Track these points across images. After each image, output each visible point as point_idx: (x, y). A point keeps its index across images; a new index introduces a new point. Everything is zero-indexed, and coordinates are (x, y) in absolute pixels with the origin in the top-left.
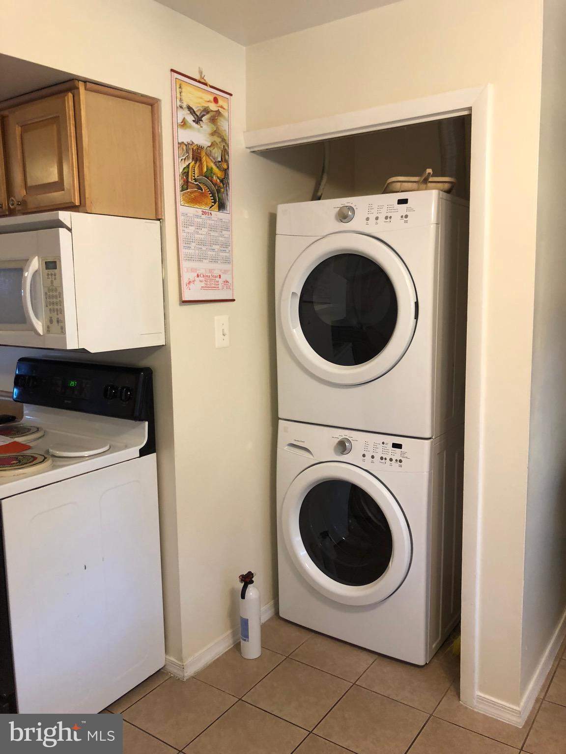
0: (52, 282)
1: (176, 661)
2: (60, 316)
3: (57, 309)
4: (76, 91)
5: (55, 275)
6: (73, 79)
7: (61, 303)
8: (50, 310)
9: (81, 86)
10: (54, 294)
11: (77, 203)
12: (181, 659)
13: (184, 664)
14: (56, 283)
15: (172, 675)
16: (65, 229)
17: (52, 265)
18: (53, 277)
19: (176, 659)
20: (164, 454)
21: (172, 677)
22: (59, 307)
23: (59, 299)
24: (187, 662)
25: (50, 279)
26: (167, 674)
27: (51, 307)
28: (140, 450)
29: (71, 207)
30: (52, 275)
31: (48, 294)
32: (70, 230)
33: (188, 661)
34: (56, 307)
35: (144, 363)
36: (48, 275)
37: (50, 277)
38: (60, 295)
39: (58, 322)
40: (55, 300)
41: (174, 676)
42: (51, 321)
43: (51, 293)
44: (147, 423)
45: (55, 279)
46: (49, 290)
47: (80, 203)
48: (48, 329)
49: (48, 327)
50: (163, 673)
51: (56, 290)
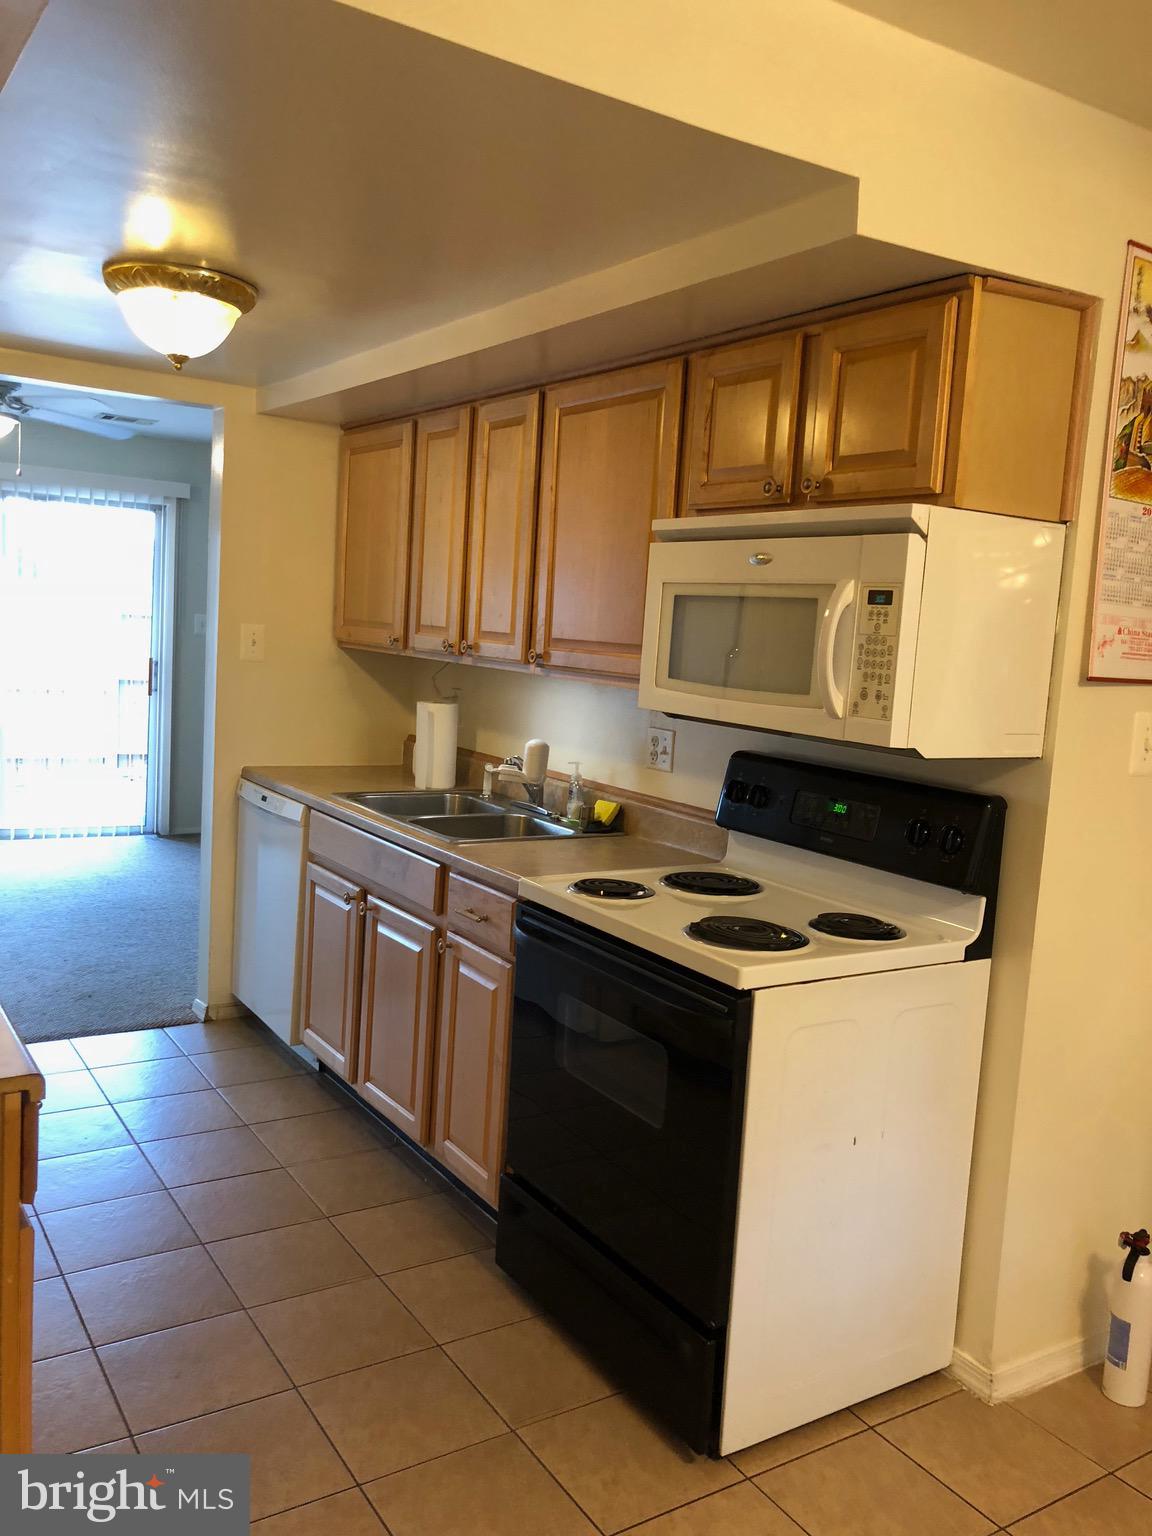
0: (877, 627)
1: (975, 1362)
2: (884, 688)
3: (880, 676)
4: (965, 293)
5: (886, 615)
6: (965, 274)
7: (891, 665)
8: (865, 675)
9: (977, 283)
10: (879, 647)
11: (938, 490)
12: (988, 1363)
13: (994, 1373)
14: (884, 630)
15: (964, 1388)
16: (917, 536)
17: (882, 598)
18: (882, 618)
19: (977, 1360)
20: (1008, 965)
21: (962, 1390)
22: (884, 672)
23: (887, 658)
24: (998, 1372)
25: (875, 622)
26: (955, 1381)
27: (870, 670)
28: (967, 947)
29: (928, 497)
30: (879, 614)
31: (866, 646)
32: (925, 537)
33: (1001, 1370)
34: (878, 671)
35: (990, 787)
36: (871, 614)
37: (875, 617)
38: (892, 651)
39: (878, 697)
40: (878, 659)
41: (970, 1390)
42: (864, 695)
43: (872, 647)
44: (984, 900)
45: (885, 621)
46: (869, 640)
47: (943, 490)
48: (855, 708)
49: (856, 705)
50: (946, 1378)
51: (884, 642)
